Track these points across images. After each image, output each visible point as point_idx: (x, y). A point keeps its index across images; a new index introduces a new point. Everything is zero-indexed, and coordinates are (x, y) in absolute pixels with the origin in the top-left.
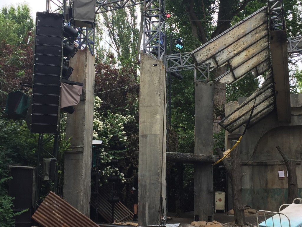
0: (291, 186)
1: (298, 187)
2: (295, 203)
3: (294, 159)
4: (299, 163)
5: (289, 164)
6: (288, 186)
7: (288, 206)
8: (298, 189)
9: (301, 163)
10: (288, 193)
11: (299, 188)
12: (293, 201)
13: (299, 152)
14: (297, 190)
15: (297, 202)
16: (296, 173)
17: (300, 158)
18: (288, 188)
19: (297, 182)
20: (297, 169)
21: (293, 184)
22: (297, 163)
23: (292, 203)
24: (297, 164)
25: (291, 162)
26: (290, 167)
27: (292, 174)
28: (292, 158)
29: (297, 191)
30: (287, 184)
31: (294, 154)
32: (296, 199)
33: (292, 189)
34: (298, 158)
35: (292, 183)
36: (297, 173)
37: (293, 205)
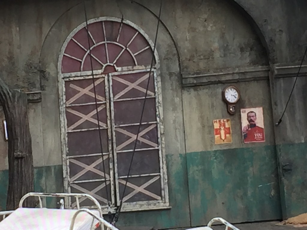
0: (16, 162)
1: (35, 164)
2: (27, 207)
3: (23, 87)
4: (36, 98)
5: (10, 103)
6: (7, 164)
7: (7, 215)
8: (35, 171)
9: (41, 99)
10: (8, 182)
11: (36, 168)
12: (21, 202)
13: (36, 68)
14: (30, 172)
15: (32, 203)
16: (27, 126)
17: (38, 85)
18: (8, 168)
19: (30, 152)
20: (31, 114)
21: (22, 158)
22: (31, 98)
23: (18, 207)
24: (30, 101)
25: (14, 96)
26: (11, 110)
27: (18, 130)
28: (17, 86)
29: (32, 174)
30: (4, 157)
31: (24, 73)
32: (27, 195)
33: (18, 172)
34: (33, 85)
35: (18, 153)
36: (31, 126)
37: (21, 211)
